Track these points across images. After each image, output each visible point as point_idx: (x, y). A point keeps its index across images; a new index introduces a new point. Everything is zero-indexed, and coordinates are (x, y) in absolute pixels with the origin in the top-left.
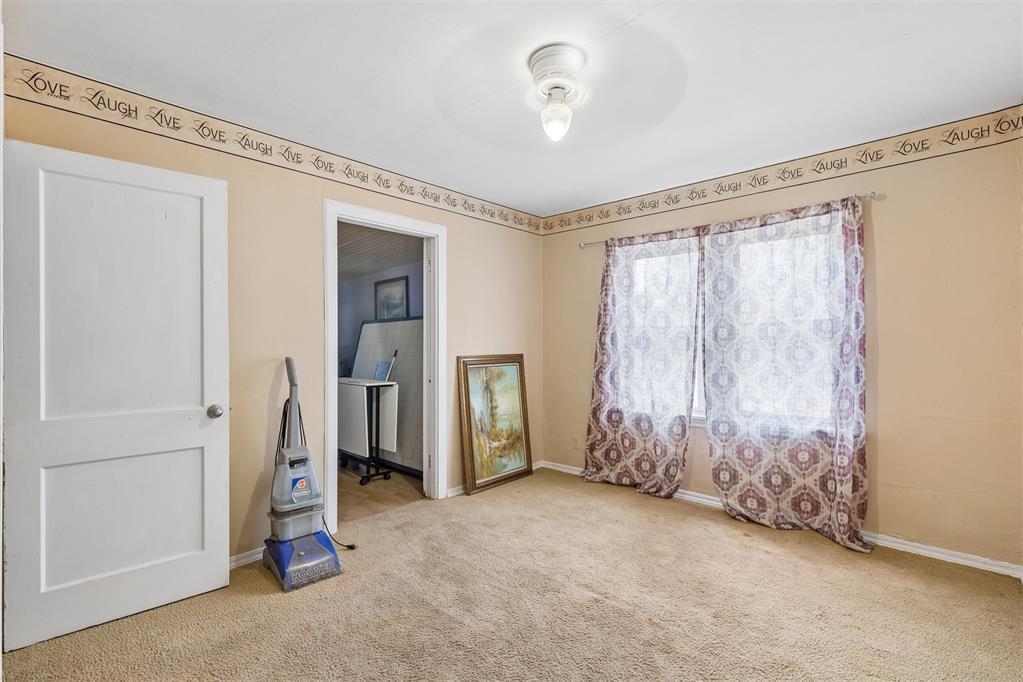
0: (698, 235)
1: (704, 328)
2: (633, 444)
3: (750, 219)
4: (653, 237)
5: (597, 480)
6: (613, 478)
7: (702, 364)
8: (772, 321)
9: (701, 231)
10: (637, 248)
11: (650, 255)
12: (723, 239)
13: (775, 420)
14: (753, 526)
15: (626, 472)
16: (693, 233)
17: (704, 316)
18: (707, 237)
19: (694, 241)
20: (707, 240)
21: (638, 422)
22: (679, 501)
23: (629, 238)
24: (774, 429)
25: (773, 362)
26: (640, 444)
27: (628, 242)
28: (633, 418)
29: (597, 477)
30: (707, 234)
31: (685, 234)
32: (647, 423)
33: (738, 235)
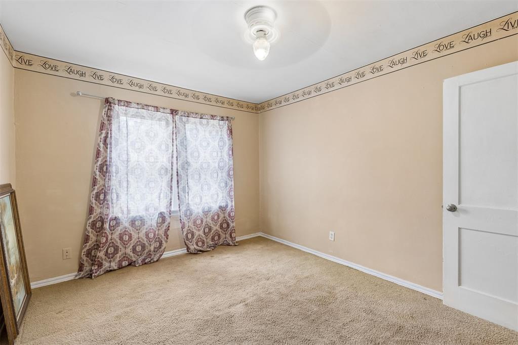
0: (172, 113)
1: (177, 163)
2: (130, 237)
3: (197, 114)
4: (145, 106)
5: (102, 273)
6: (114, 265)
7: (176, 183)
8: (205, 161)
9: (173, 112)
10: (132, 111)
11: (143, 117)
12: (184, 119)
13: (206, 205)
14: (205, 253)
15: (125, 257)
16: (169, 112)
17: (177, 157)
18: (177, 116)
19: (170, 117)
20: (177, 117)
21: (133, 222)
22: (164, 259)
23: (127, 102)
24: (206, 209)
25: (205, 179)
26: (135, 236)
27: (126, 105)
28: (130, 220)
29: (102, 271)
30: (177, 115)
31: (165, 111)
32: (140, 222)
33: (191, 119)
